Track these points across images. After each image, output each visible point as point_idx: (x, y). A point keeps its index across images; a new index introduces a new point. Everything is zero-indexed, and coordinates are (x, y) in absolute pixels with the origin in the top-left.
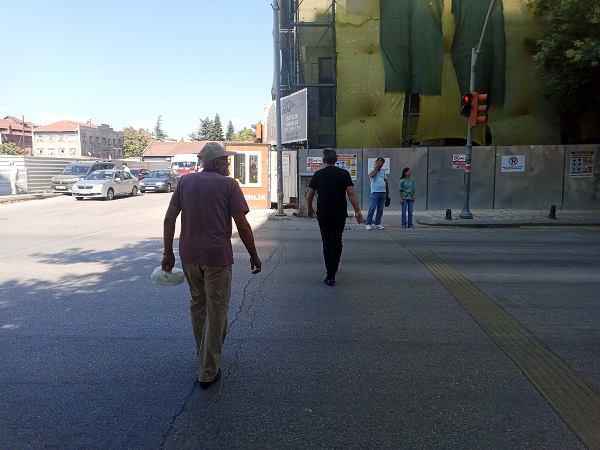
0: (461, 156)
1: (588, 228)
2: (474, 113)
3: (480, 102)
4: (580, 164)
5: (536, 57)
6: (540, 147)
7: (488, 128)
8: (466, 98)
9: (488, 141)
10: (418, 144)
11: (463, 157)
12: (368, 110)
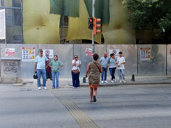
0: (90, 49)
1: (149, 85)
2: (95, 28)
3: (97, 23)
4: (144, 54)
5: (123, 2)
6: (126, 45)
7: (102, 35)
8: (91, 20)
9: (103, 41)
10: (68, 42)
11: (91, 50)
12: (41, 23)
